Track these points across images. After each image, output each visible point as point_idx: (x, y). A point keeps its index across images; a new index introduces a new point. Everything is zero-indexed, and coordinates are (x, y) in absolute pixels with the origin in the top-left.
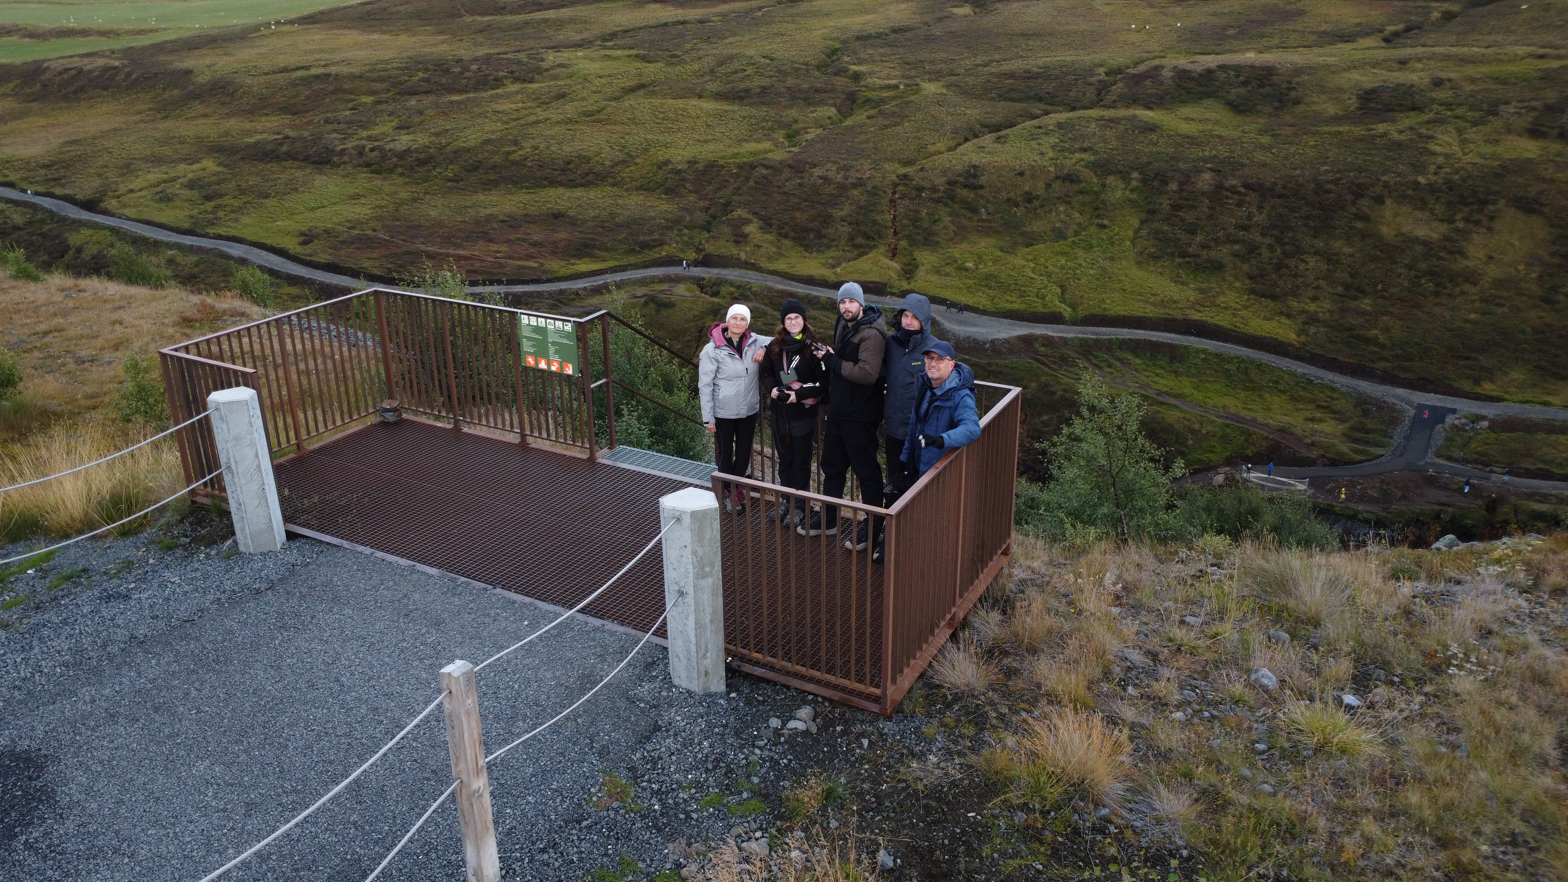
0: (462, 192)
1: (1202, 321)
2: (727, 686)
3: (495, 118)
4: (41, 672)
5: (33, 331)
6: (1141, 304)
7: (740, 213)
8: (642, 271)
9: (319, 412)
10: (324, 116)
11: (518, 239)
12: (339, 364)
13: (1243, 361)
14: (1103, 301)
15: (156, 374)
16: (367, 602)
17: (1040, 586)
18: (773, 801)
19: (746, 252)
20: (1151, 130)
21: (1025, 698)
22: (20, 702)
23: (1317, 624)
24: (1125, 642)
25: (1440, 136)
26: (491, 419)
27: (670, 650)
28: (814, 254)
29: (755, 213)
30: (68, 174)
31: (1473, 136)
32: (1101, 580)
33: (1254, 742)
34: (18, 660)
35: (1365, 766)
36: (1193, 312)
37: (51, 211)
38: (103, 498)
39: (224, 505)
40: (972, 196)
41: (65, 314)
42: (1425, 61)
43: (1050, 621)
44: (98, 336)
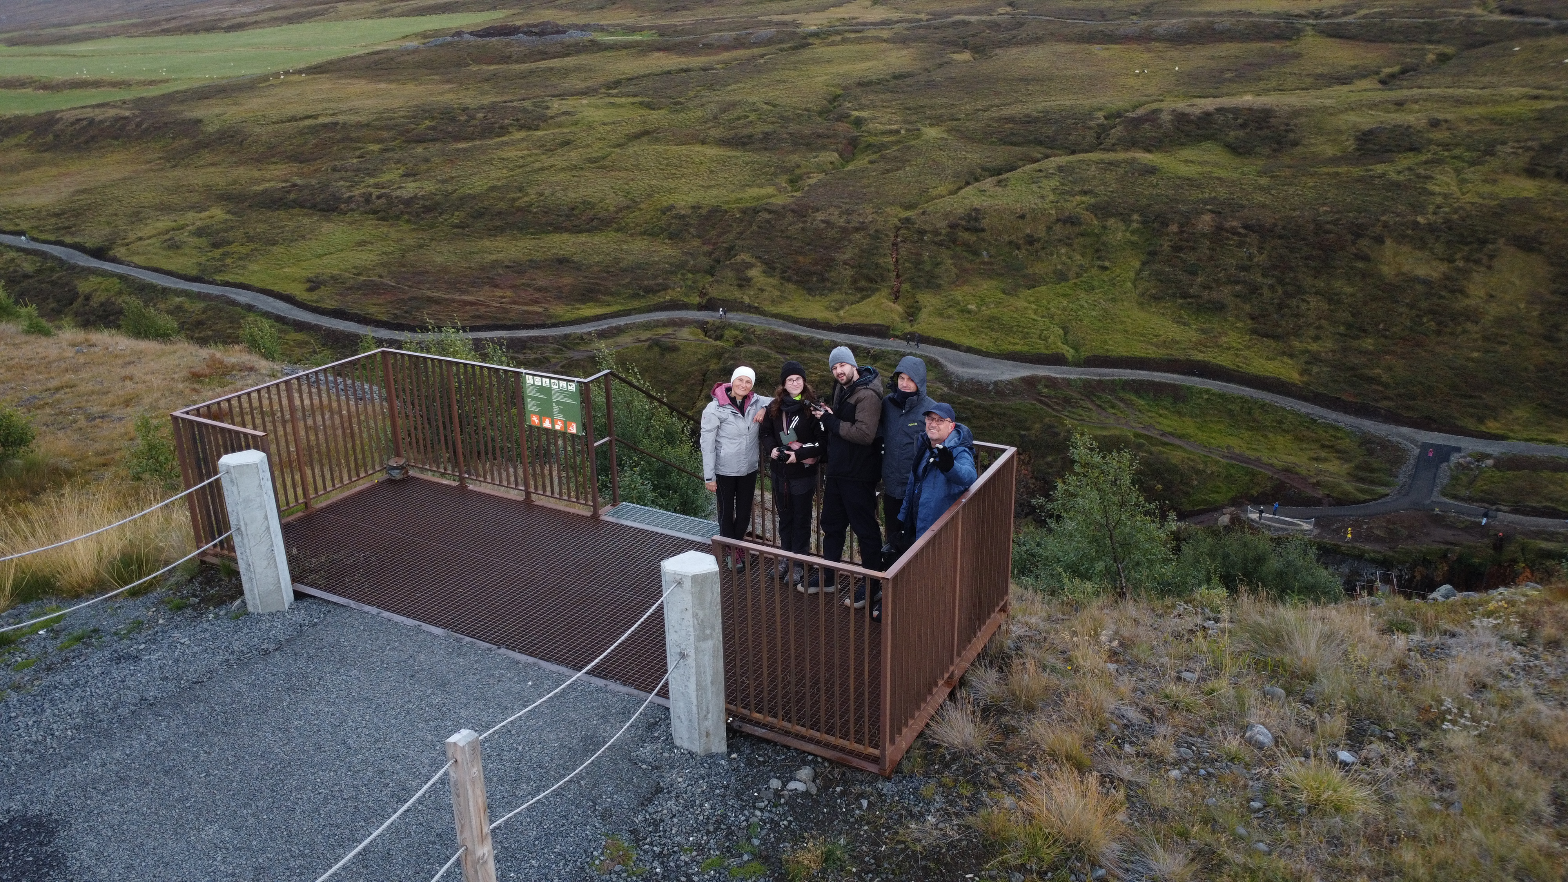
0: (467, 238)
1: (1204, 362)
2: (728, 746)
3: (500, 165)
4: (52, 735)
5: (44, 387)
6: (1144, 345)
7: (743, 257)
8: (646, 315)
9: (326, 470)
10: (331, 164)
11: (523, 284)
12: (346, 419)
13: (1246, 401)
14: (1105, 342)
15: (167, 431)
16: (374, 662)
17: (1038, 643)
18: (773, 864)
19: (749, 296)
20: (1151, 172)
21: (1022, 757)
22: (31, 766)
23: (1312, 679)
24: (1122, 699)
25: (1438, 177)
26: (496, 475)
27: (671, 711)
28: (817, 298)
29: (758, 257)
30: (78, 222)
31: (1471, 176)
32: (1098, 636)
33: (1249, 800)
34: (30, 723)
35: (1359, 824)
36: (1195, 352)
37: (60, 259)
38: (113, 558)
39: (232, 565)
40: (974, 239)
41: (76, 370)
42: (1421, 102)
43: (1045, 678)
44: (108, 393)
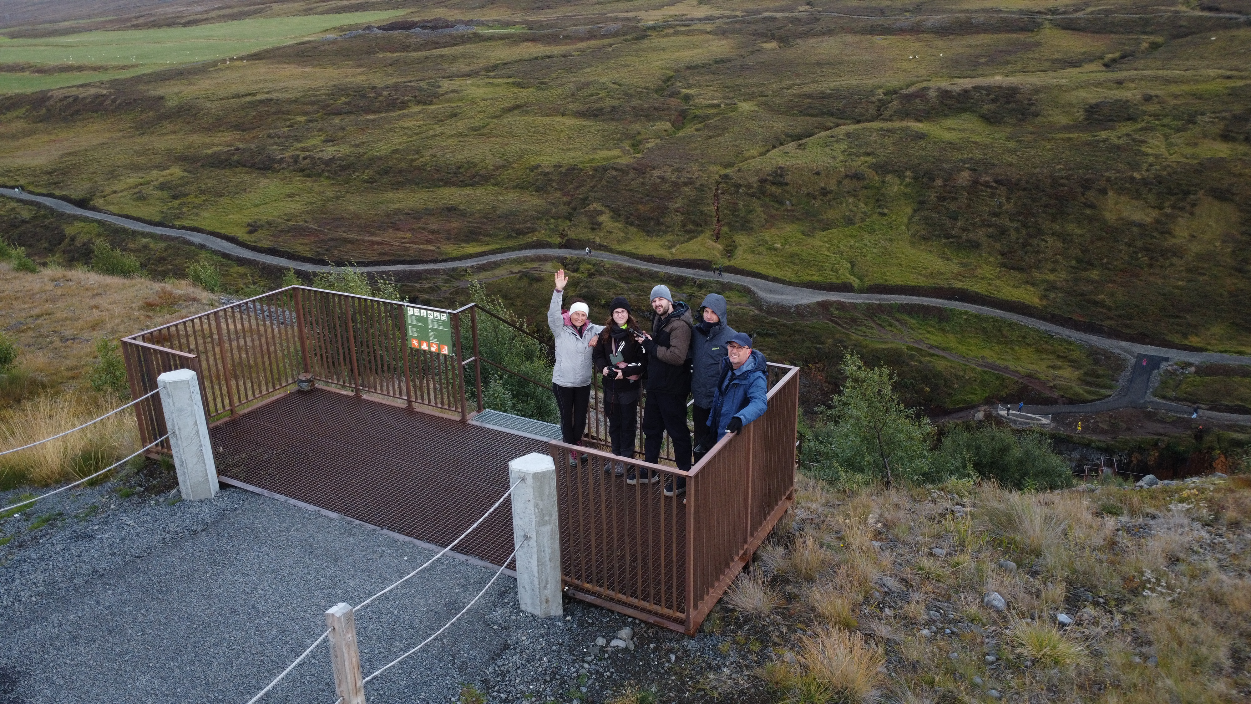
0: (375, 191)
1: (963, 289)
2: (564, 610)
3: (401, 133)
4: (20, 601)
5: (28, 315)
6: (915, 276)
7: (595, 206)
8: (518, 252)
9: (248, 383)
10: (267, 132)
11: (420, 228)
13: (997, 321)
14: (884, 274)
16: (281, 541)
17: (817, 524)
19: (600, 237)
20: (921, 138)
21: (801, 619)
23: (1038, 554)
24: (883, 571)
25: (1150, 141)
26: (384, 388)
27: (518, 581)
28: (654, 238)
29: (607, 206)
30: (66, 179)
31: (1177, 140)
32: (866, 519)
33: (985, 655)
35: (1073, 674)
36: (956, 282)
37: (51, 208)
38: (76, 455)
40: (780, 191)
41: (54, 300)
42: (1137, 81)
43: (822, 553)
44: (79, 319)
